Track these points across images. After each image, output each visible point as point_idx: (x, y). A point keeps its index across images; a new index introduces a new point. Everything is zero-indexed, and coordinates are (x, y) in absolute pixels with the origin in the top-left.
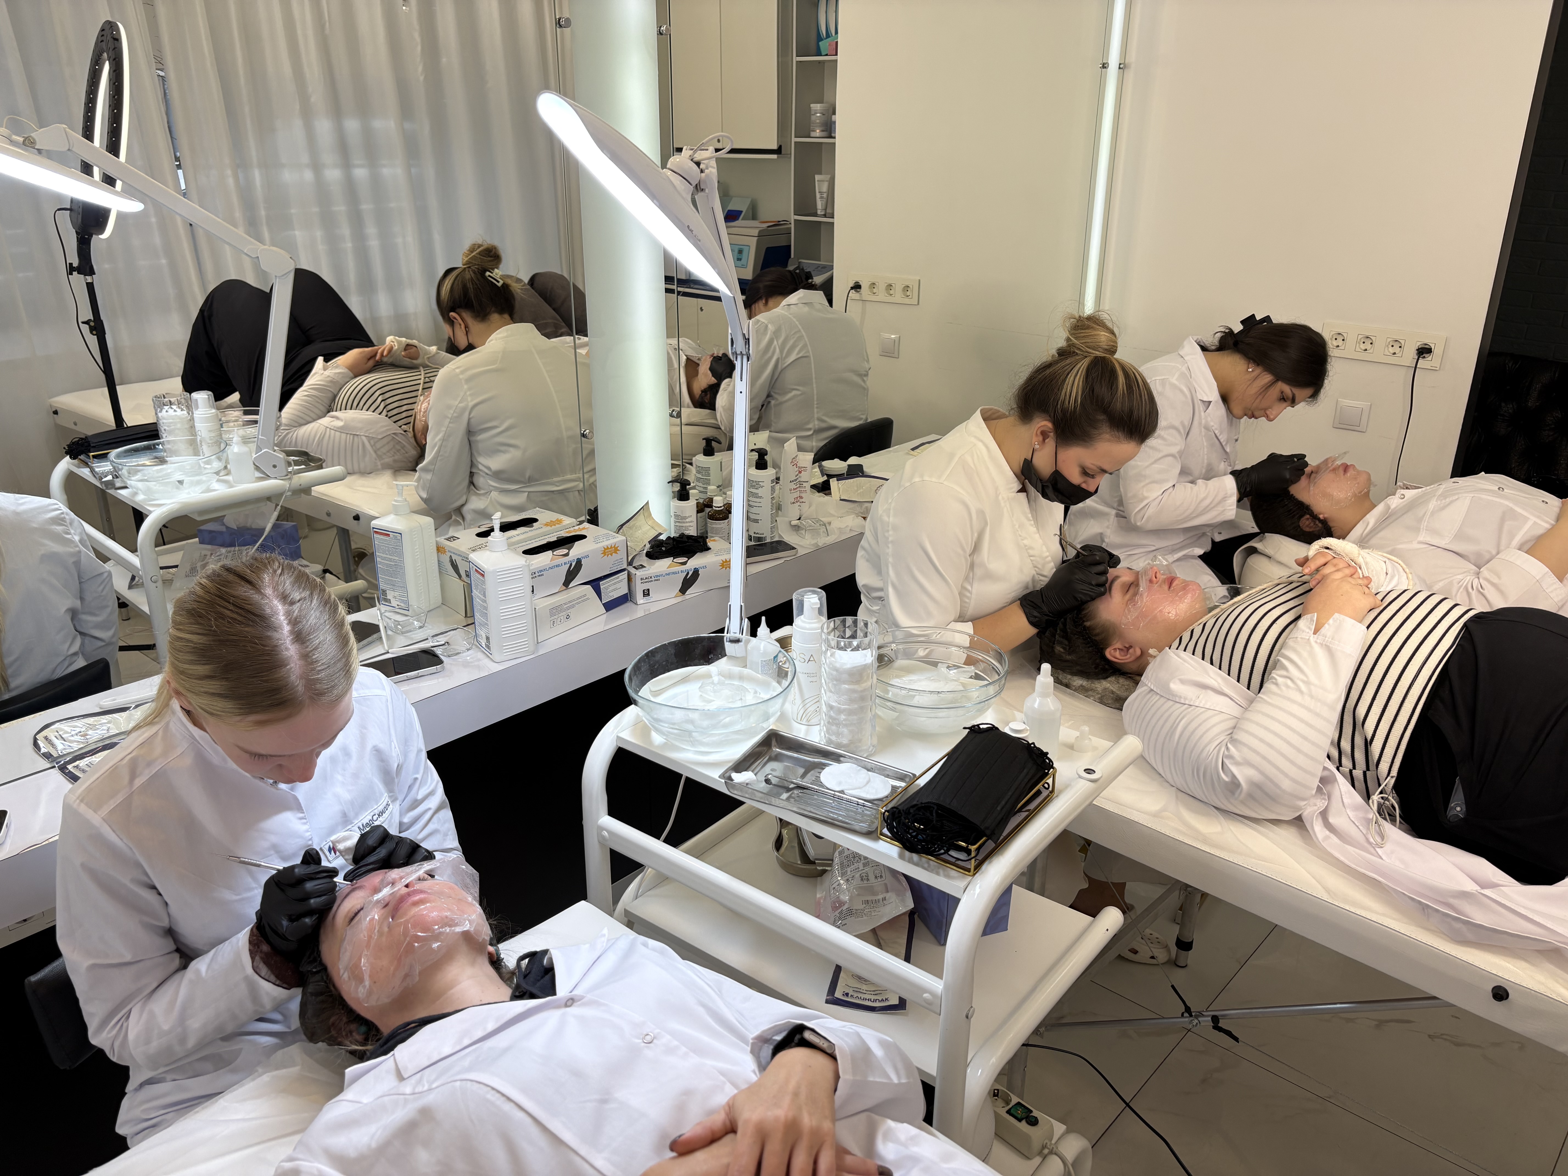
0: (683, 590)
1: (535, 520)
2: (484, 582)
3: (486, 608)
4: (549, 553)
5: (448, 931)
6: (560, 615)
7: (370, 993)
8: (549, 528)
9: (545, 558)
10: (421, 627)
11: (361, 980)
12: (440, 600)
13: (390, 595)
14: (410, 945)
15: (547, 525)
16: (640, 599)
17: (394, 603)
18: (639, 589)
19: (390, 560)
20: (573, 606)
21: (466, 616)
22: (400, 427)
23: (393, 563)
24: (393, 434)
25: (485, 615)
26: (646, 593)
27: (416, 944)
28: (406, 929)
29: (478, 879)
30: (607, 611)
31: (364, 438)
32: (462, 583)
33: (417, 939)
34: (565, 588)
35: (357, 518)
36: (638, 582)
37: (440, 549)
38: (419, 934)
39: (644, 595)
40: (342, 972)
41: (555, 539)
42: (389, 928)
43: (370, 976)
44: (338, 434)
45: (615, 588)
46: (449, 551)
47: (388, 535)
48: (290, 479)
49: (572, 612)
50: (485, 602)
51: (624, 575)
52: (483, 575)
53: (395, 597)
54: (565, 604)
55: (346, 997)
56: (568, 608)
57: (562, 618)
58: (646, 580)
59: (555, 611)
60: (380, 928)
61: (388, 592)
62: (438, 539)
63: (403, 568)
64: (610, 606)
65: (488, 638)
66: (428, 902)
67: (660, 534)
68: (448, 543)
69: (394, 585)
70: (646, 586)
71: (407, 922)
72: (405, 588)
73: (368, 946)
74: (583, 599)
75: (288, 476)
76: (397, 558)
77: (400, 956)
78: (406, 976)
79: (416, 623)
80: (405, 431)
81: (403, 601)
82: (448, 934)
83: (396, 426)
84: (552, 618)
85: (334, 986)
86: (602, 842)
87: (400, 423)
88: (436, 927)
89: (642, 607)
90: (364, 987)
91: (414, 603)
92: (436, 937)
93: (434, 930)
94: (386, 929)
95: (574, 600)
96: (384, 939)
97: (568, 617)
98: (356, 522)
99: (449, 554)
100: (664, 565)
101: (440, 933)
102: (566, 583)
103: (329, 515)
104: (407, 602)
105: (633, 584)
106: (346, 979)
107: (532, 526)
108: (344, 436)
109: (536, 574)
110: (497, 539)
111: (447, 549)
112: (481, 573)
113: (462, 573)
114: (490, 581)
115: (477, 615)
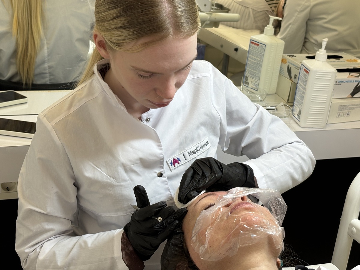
1: (342, 57)
2: (307, 77)
3: (304, 93)
4: (348, 73)
5: (262, 230)
6: (345, 111)
7: (206, 252)
8: (349, 63)
9: (345, 76)
10: (261, 101)
11: (203, 243)
12: (275, 91)
13: (249, 81)
14: (238, 232)
15: (348, 61)
17: (251, 85)
19: (255, 60)
20: (353, 108)
21: (288, 102)
22: (271, 8)
23: (256, 62)
24: (267, 11)
25: (302, 97)
27: (241, 232)
28: (238, 221)
29: (285, 211)
31: (251, 10)
32: (291, 82)
33: (243, 229)
34: (351, 96)
35: (236, 50)
37: (283, 61)
38: (245, 226)
40: (193, 235)
41: (352, 68)
42: (227, 218)
43: (209, 242)
44: (238, 5)
46: (289, 62)
47: (258, 45)
48: (211, 14)
50: (305, 89)
52: (308, 73)
53: (252, 82)
54: (349, 105)
55: (191, 252)
56: (350, 109)
57: (345, 113)
60: (222, 216)
61: (249, 78)
62: (284, 55)
63: (261, 66)
65: (300, 111)
66: (254, 211)
68: (289, 58)
69: (253, 75)
71: (240, 217)
72: (259, 78)
73: (212, 224)
75: (210, 13)
76: (259, 59)
77: (230, 236)
78: (231, 248)
79: (260, 98)
80: (273, 11)
81: (255, 85)
82: (262, 232)
83: (269, 7)
84: (339, 112)
85: (185, 244)
86: (350, 233)
87: (271, 6)
88: (256, 226)
90: (204, 247)
91: (261, 88)
92: (254, 232)
93: (254, 227)
94: (225, 218)
95: (355, 105)
96: (223, 223)
97: (348, 114)
98: (235, 52)
99: (288, 64)
101: (257, 230)
102: (353, 94)
103: (222, 46)
104: (258, 86)
106: (194, 241)
107: (339, 60)
108: (240, 6)
109: (338, 83)
110: (322, 53)
111: (288, 61)
112: (307, 71)
113: (293, 76)
114: (311, 75)
115: (298, 97)
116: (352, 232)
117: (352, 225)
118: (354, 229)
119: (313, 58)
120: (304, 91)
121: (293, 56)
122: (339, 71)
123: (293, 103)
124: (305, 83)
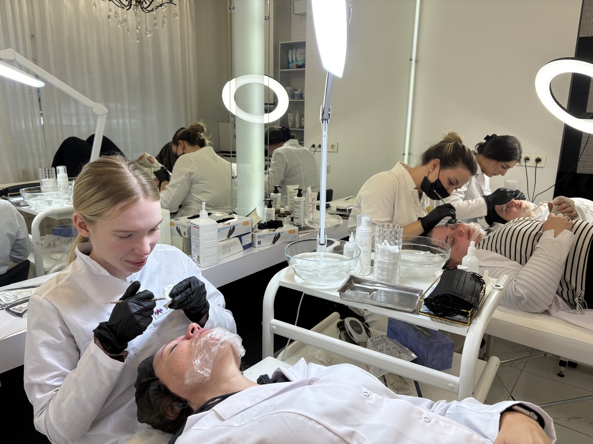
0: (274, 242)
2: (199, 231)
3: (199, 243)
4: (221, 223)
6: (227, 249)
9: (220, 225)
16: (257, 245)
18: (257, 241)
20: (231, 246)
25: (198, 246)
26: (259, 243)
30: (244, 249)
32: (182, 238)
34: (228, 238)
36: (256, 237)
37: (172, 224)
39: (259, 244)
45: (247, 240)
49: (231, 248)
51: (250, 235)
54: (229, 244)
56: (230, 247)
58: (259, 237)
59: (225, 247)
62: (171, 220)
64: (245, 247)
65: (198, 257)
67: (261, 221)
68: (175, 221)
70: (259, 240)
74: (235, 243)
84: (224, 250)
86: (272, 331)
89: (257, 249)
95: (232, 244)
97: (229, 250)
99: (176, 226)
100: (265, 231)
102: (229, 236)
105: (254, 239)
107: (211, 216)
109: (219, 230)
110: (203, 213)
111: (175, 223)
112: (197, 227)
113: (182, 233)
114: (201, 230)
115: (193, 247)
116: (273, 329)
117: (273, 325)
118: (274, 327)
119: (198, 216)
120: (198, 241)
121: (178, 220)
122: (218, 222)
123: (191, 251)
124: (198, 236)
